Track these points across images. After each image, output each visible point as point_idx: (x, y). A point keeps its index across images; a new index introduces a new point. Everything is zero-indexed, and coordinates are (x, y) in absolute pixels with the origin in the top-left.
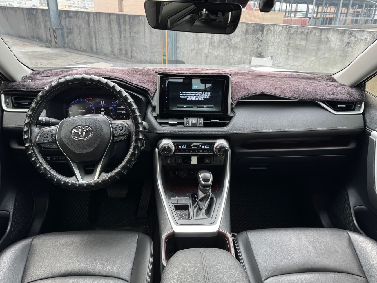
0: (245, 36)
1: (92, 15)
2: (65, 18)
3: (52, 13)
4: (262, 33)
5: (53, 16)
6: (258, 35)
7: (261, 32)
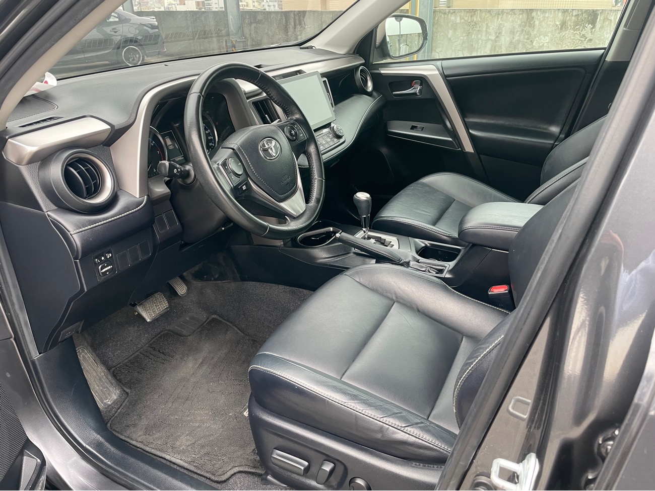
0: (559, 33)
1: (292, 15)
2: (250, 24)
3: (230, 17)
4: (591, 27)
5: (232, 22)
6: (585, 30)
7: (590, 25)
